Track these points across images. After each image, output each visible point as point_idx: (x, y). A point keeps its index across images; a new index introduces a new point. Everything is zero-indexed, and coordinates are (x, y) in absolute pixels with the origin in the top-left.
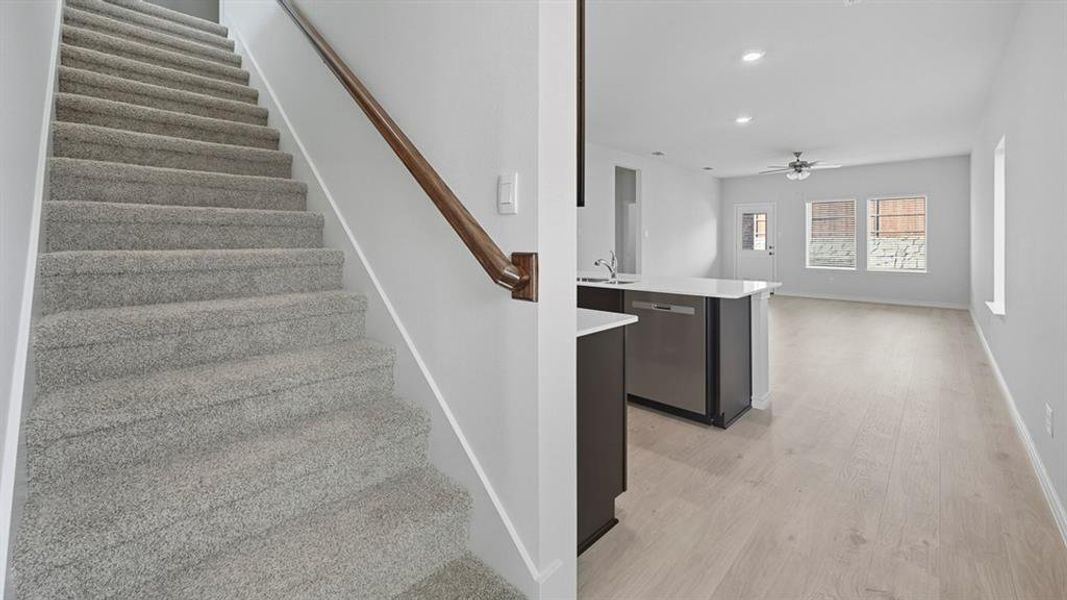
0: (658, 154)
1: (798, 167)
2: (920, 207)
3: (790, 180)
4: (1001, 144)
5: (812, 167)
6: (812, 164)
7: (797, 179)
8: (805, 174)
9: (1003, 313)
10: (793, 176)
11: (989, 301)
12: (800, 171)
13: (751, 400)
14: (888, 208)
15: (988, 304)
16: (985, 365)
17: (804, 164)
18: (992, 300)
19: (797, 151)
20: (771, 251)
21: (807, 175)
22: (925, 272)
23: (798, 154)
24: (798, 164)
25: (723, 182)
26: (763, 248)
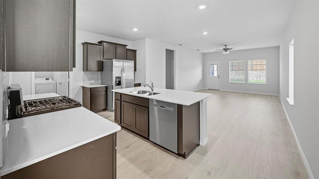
0: (180, 45)
1: (226, 50)
2: (264, 62)
3: (223, 54)
4: (293, 41)
5: (230, 50)
6: (230, 49)
7: (226, 54)
8: (228, 52)
9: (293, 104)
10: (224, 53)
11: (287, 97)
12: (226, 51)
13: (199, 142)
14: (255, 62)
15: (287, 98)
16: (286, 120)
17: (228, 49)
18: (288, 98)
19: (226, 44)
20: (219, 76)
21: (229, 52)
22: (266, 84)
23: (226, 46)
24: (226, 49)
25: (204, 54)
26: (216, 76)
